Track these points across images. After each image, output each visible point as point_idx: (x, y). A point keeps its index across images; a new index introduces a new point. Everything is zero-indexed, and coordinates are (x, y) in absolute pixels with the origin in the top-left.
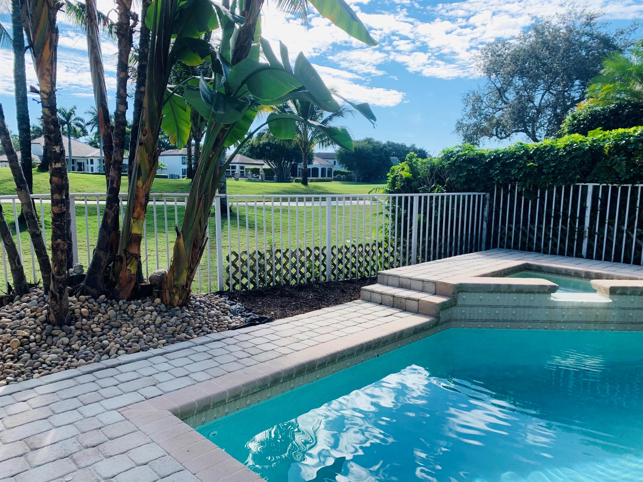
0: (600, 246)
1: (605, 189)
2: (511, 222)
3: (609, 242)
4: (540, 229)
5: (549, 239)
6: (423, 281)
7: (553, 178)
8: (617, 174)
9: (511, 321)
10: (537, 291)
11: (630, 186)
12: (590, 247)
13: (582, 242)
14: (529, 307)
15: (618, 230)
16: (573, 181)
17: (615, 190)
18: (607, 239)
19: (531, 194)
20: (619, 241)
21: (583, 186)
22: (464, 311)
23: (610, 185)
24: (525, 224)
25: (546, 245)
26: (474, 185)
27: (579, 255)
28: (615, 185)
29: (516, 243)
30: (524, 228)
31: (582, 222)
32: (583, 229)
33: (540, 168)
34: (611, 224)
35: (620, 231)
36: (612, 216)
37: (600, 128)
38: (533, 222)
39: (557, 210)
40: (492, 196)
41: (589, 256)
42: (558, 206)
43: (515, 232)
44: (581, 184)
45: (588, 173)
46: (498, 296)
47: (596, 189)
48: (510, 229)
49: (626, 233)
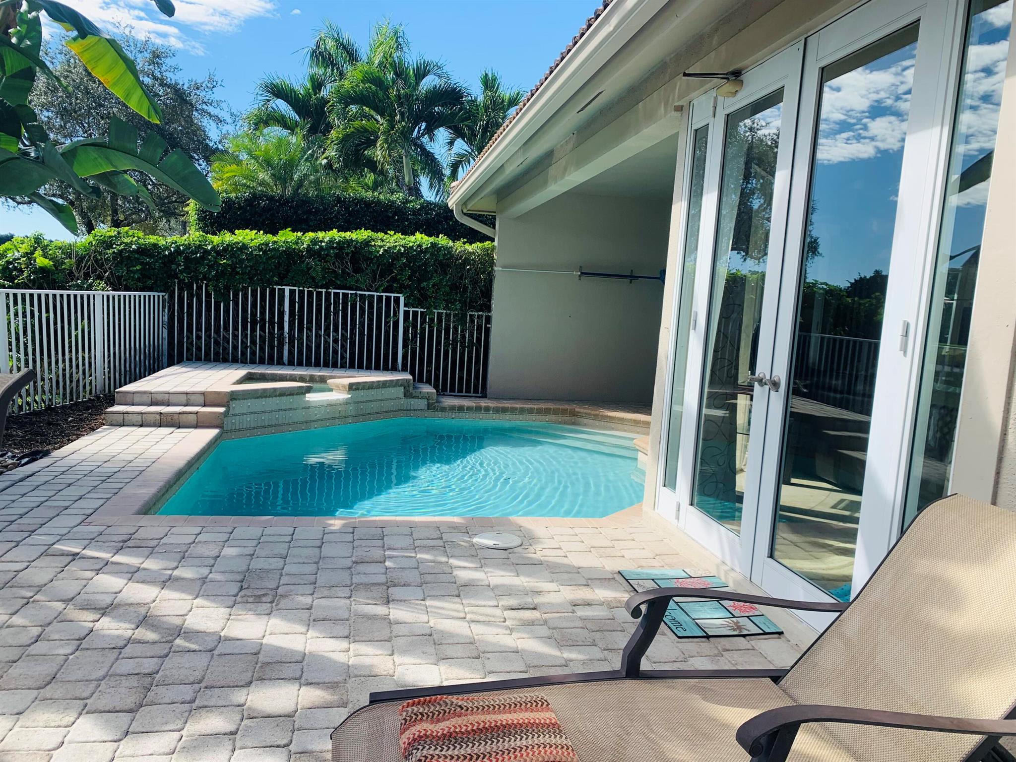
0: (300, 352)
1: (301, 293)
2: (199, 329)
3: (309, 348)
4: (235, 337)
5: (246, 347)
6: (187, 393)
7: (249, 278)
8: (313, 279)
9: (275, 426)
10: (295, 392)
11: (324, 291)
12: (291, 353)
13: (283, 349)
14: (290, 409)
15: (316, 336)
16: (270, 283)
17: (310, 294)
18: (307, 344)
19: (223, 296)
20: (318, 347)
21: (279, 289)
22: (233, 421)
23: (306, 289)
24: (217, 331)
25: (244, 354)
26: (150, 283)
27: (280, 363)
28: (310, 289)
29: (207, 354)
30: (216, 336)
31: (281, 327)
32: (282, 334)
33: (233, 267)
34: (310, 329)
35: (318, 336)
36: (310, 322)
37: (290, 229)
38: (226, 328)
39: (254, 315)
40: (172, 297)
41: (291, 363)
42: (254, 310)
43: (205, 340)
44: (277, 287)
45: (285, 276)
46: (263, 401)
47: (292, 292)
48: (199, 338)
49: (324, 337)
